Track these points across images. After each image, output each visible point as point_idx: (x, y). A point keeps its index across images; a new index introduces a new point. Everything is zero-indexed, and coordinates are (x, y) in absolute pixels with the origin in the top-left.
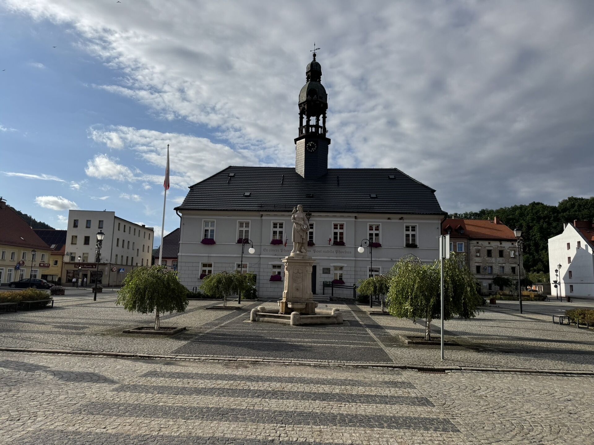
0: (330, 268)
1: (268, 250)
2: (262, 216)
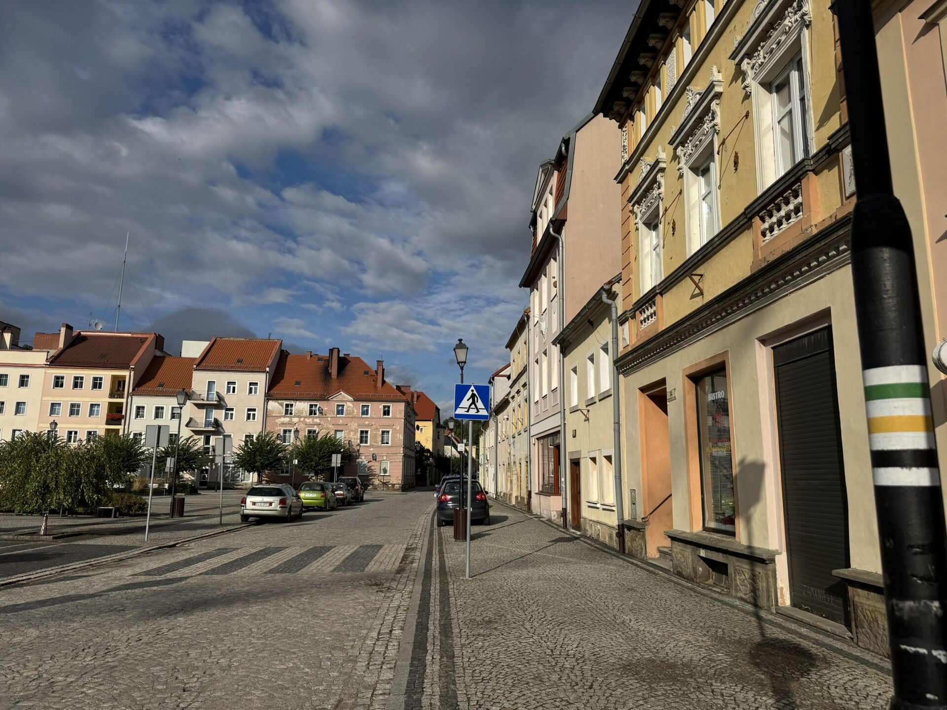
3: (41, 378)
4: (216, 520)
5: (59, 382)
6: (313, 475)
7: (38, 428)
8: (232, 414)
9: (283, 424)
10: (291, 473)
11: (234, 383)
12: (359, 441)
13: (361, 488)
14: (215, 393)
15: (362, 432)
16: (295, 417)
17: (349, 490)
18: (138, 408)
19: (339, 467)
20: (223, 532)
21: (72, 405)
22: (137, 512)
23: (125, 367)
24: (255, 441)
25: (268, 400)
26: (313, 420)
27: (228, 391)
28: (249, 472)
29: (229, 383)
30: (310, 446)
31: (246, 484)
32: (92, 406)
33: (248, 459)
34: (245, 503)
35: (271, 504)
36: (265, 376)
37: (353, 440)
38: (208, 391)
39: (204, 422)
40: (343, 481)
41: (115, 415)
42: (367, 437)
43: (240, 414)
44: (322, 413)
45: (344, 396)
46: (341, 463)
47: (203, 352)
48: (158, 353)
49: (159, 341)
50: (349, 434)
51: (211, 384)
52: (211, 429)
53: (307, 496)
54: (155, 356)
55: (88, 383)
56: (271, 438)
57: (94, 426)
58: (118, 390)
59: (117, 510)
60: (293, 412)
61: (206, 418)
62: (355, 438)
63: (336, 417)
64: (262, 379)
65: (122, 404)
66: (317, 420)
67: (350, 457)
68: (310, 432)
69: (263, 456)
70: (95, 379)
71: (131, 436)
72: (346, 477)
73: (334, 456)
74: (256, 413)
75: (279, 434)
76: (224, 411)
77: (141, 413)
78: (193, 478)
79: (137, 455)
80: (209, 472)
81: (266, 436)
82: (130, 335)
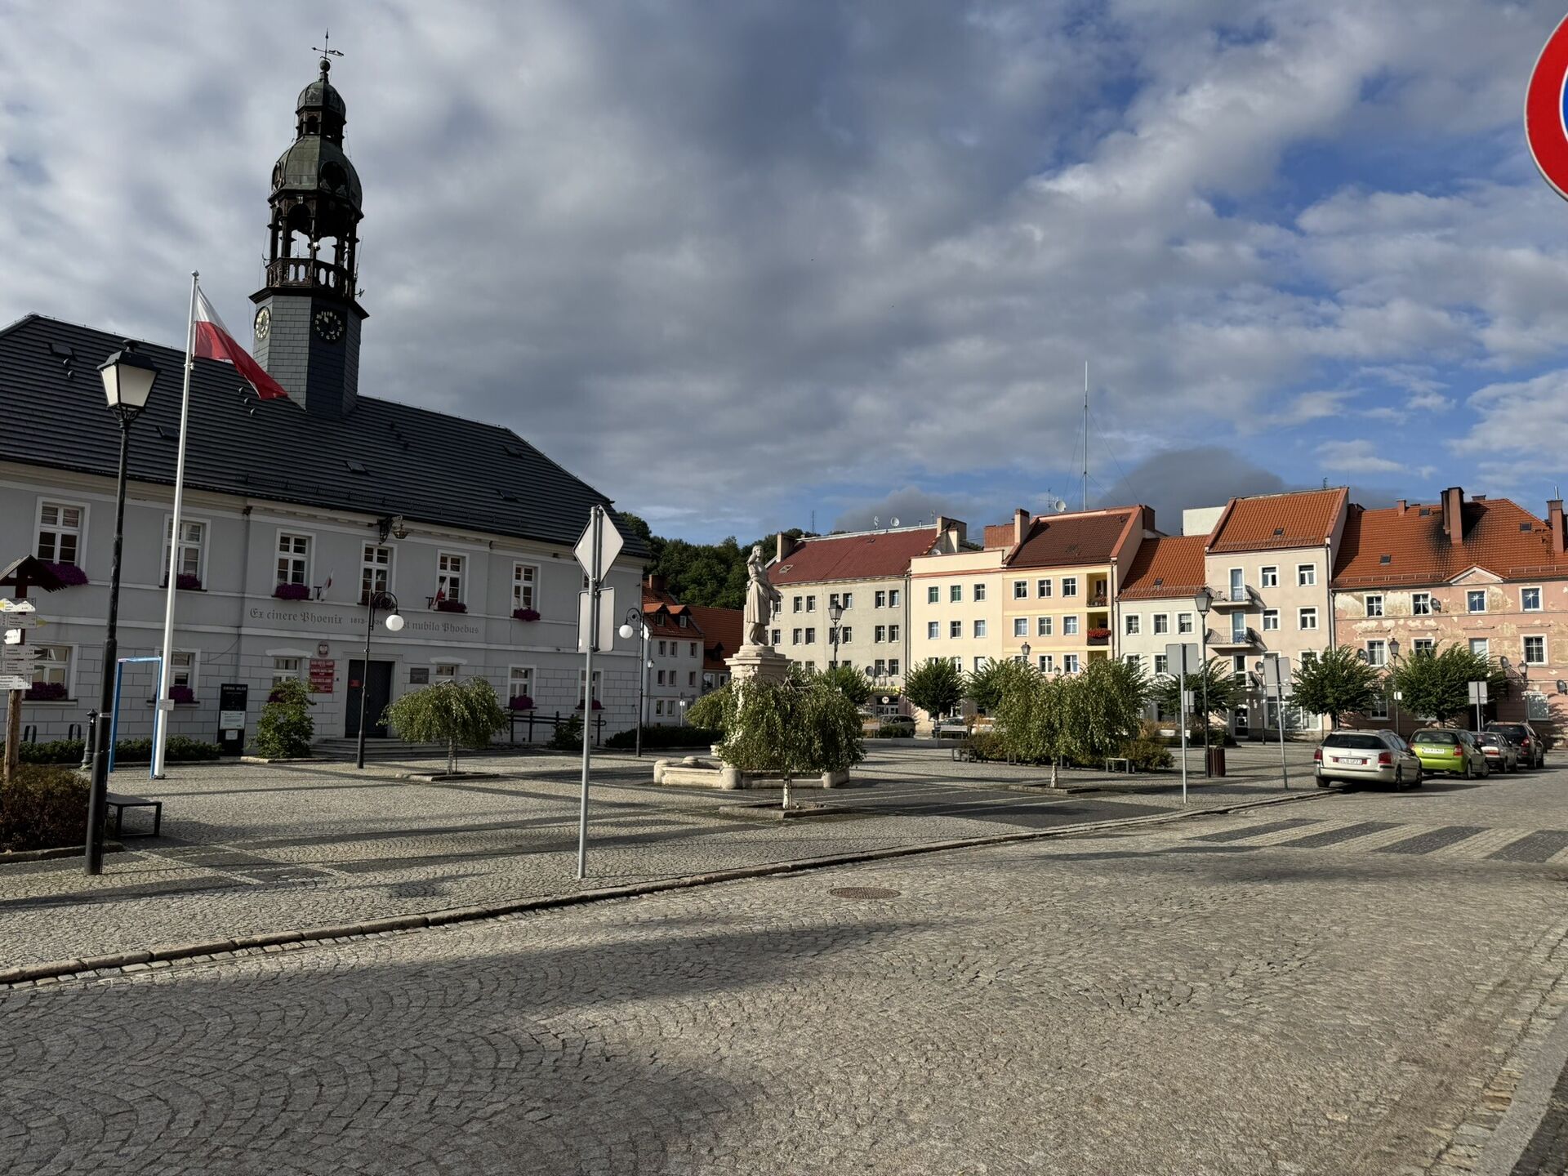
0: (428, 669)
1: (265, 616)
2: (247, 511)
3: (999, 585)
4: (1280, 783)
5: (1020, 590)
6: (1434, 719)
7: (1004, 653)
8: (1275, 620)
9: (1366, 632)
10: (1392, 715)
11: (1273, 569)
12: (1523, 658)
13: (1537, 744)
14: (1244, 587)
15: (1528, 641)
16: (1387, 618)
17: (1510, 745)
18: (1129, 619)
19: (1484, 705)
20: (1293, 799)
21: (1041, 621)
22: (1158, 768)
23: (1105, 560)
24: (1320, 662)
25: (1334, 592)
26: (1423, 623)
27: (1265, 583)
28: (1316, 713)
29: (1264, 570)
30: (1422, 668)
31: (1312, 733)
32: (1066, 619)
33: (1312, 692)
34: (1321, 758)
35: (1364, 761)
36: (1325, 553)
37: (1509, 656)
38: (1232, 585)
39: (1231, 634)
40: (1497, 729)
41: (1099, 631)
42: (1540, 650)
43: (1289, 619)
44: (1439, 610)
45: (1480, 575)
46: (1489, 698)
47: (1217, 525)
48: (1148, 535)
49: (1148, 516)
50: (1499, 645)
51: (1235, 573)
52: (1243, 645)
53: (1428, 753)
54: (1145, 540)
55: (1057, 588)
56: (1348, 655)
57: (1071, 648)
58: (1098, 595)
59: (1133, 762)
60: (1383, 611)
61: (1234, 628)
62: (1515, 654)
63: (1470, 615)
64: (1320, 559)
65: (1105, 614)
66: (1432, 623)
67: (1505, 689)
68: (1418, 644)
69: (1338, 687)
70: (1066, 581)
71: (1125, 661)
72: (1502, 723)
73: (1472, 686)
74: (1316, 615)
75: (1360, 650)
76: (1262, 615)
77: (1134, 626)
78: (1224, 723)
79: (1135, 688)
80: (1249, 714)
81: (1338, 653)
82: (1104, 513)
